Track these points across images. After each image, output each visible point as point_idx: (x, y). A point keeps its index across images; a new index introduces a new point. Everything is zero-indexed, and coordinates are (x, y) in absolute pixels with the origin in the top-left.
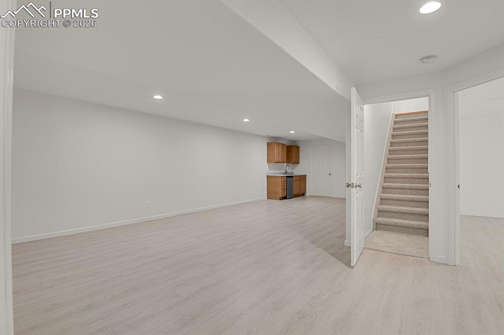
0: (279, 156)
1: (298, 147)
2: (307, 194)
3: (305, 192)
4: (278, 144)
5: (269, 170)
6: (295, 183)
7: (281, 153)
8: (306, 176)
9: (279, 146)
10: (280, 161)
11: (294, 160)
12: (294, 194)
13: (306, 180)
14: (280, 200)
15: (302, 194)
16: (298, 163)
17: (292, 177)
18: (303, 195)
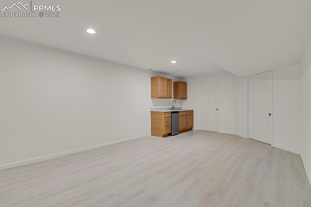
0: (163, 91)
1: (186, 84)
2: (195, 128)
3: (193, 127)
4: (163, 79)
5: (154, 106)
6: (181, 119)
7: (165, 88)
8: (193, 111)
9: (163, 81)
10: (165, 96)
11: (181, 95)
12: (180, 130)
13: (193, 115)
14: (163, 137)
15: (189, 129)
16: (186, 98)
17: (178, 112)
18: (191, 129)
